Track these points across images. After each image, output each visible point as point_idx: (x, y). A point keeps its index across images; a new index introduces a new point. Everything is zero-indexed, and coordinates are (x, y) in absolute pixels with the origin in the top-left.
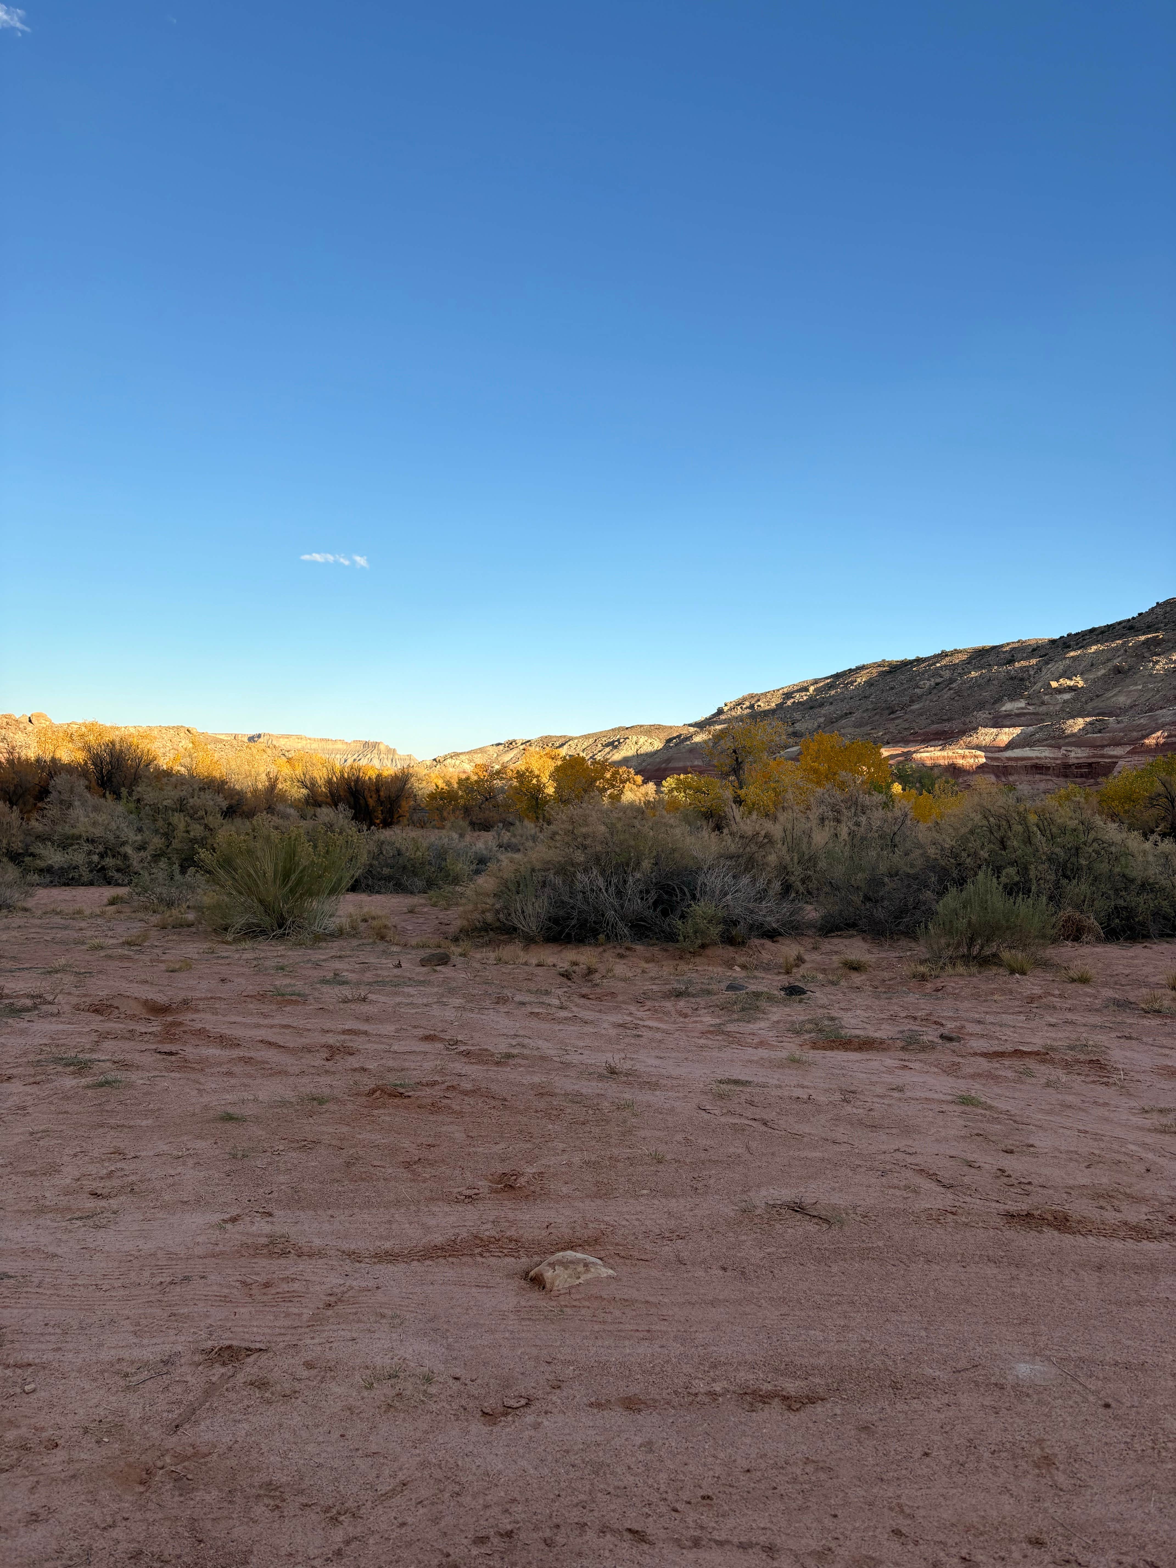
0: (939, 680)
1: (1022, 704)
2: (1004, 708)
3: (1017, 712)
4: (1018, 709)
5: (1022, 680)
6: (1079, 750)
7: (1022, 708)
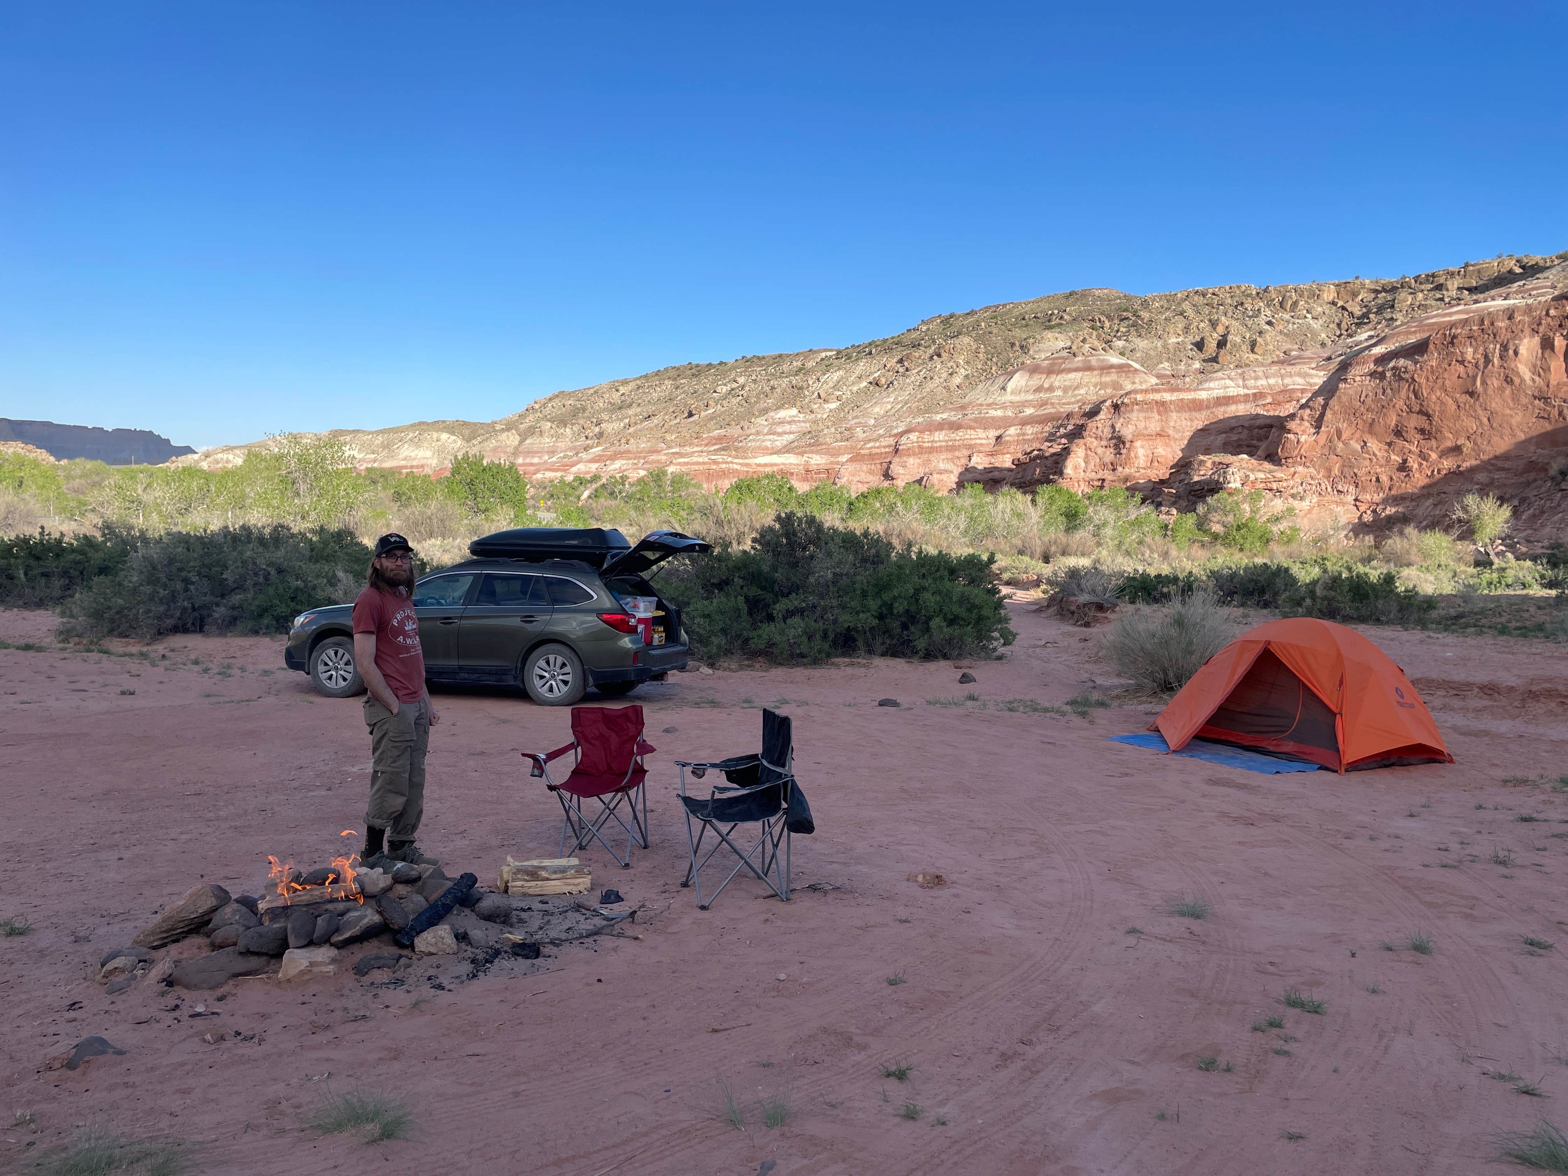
0: (735, 385)
1: (794, 411)
2: (778, 416)
3: (789, 419)
4: (790, 417)
5: (801, 388)
6: (818, 457)
7: (794, 416)
